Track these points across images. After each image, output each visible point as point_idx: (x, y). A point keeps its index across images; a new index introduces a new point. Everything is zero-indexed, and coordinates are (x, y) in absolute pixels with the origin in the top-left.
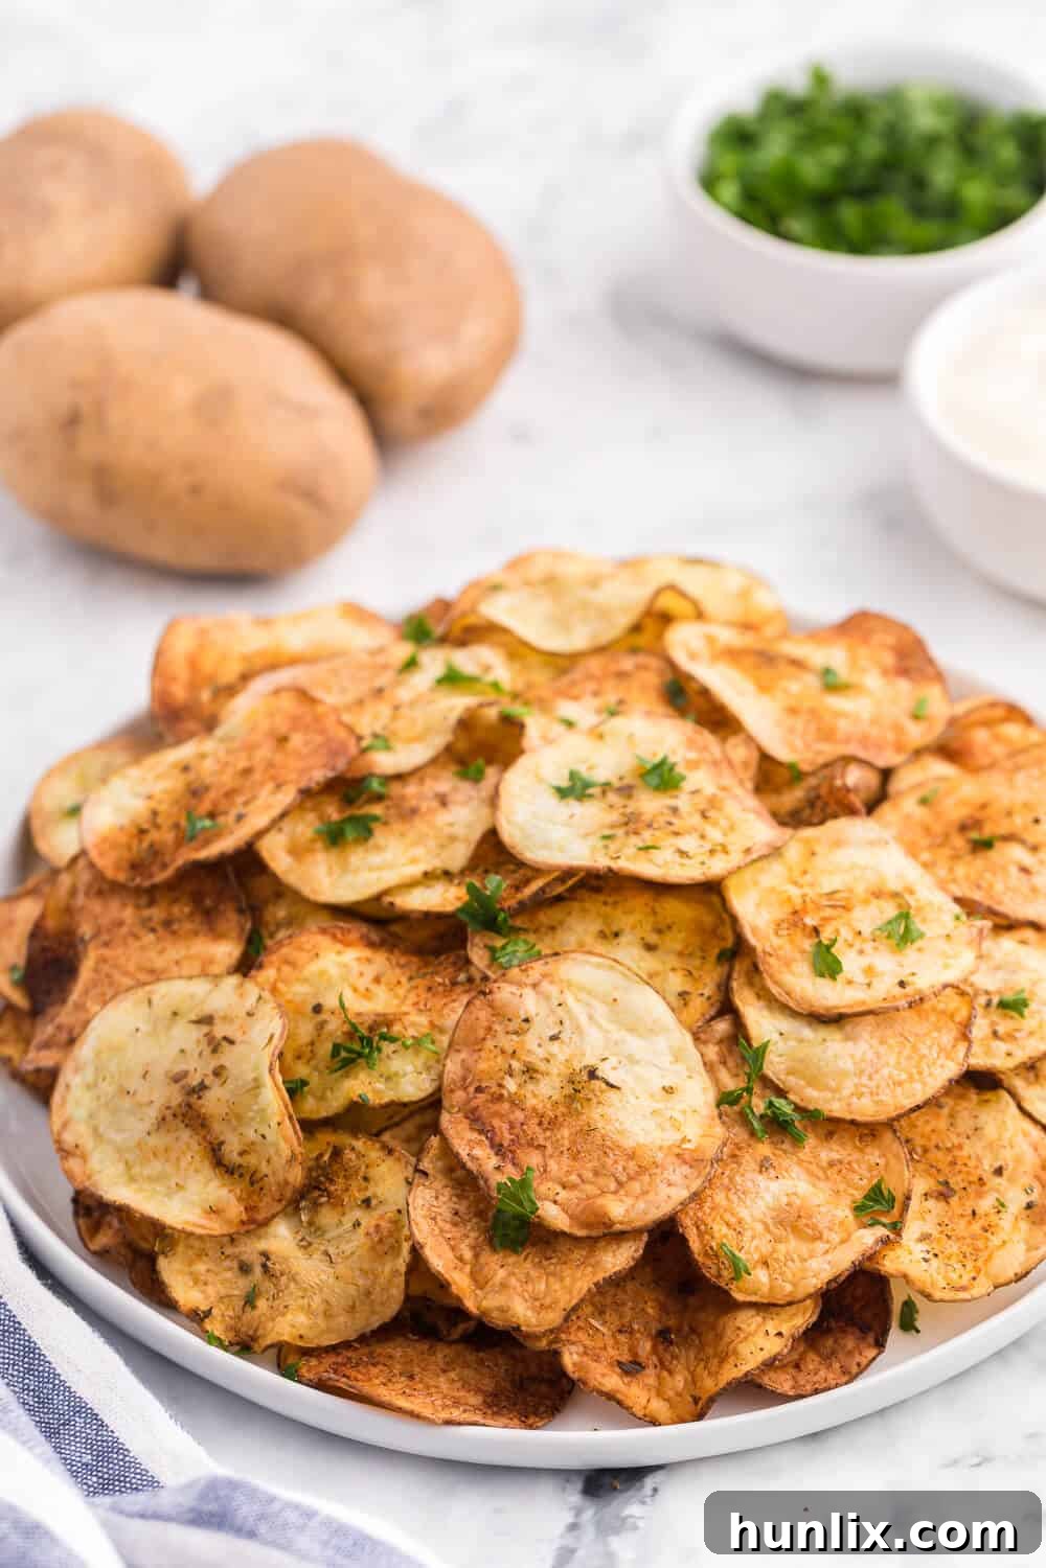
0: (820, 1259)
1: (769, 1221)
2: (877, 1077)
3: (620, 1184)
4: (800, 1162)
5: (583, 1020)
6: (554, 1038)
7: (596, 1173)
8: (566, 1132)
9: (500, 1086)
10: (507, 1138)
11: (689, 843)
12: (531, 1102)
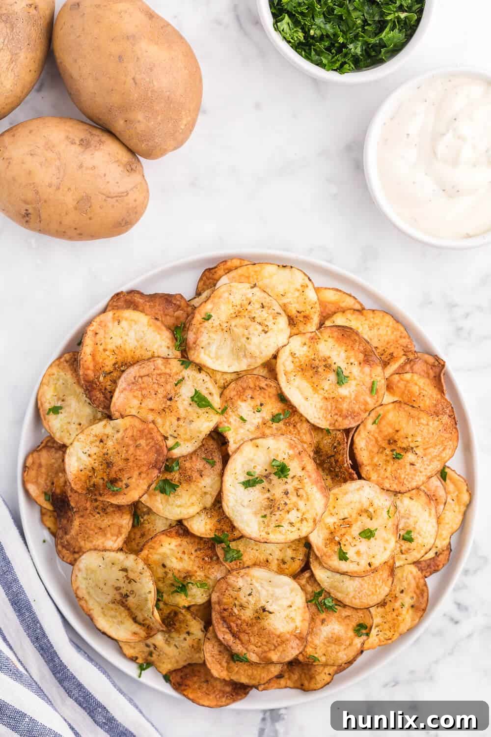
0: (343, 653)
1: (325, 642)
3: (276, 647)
4: (335, 617)
5: (259, 588)
6: (250, 595)
7: (267, 642)
8: (256, 628)
9: (232, 609)
10: (236, 629)
11: (293, 516)
12: (243, 618)
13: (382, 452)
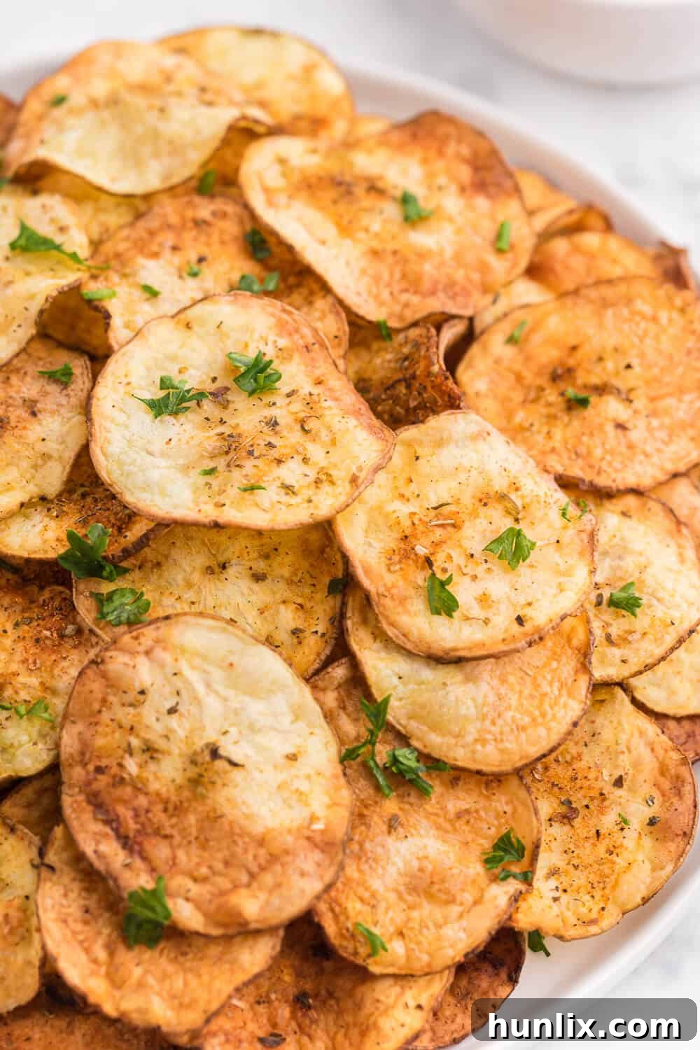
0: (456, 926)
1: (402, 888)
2: (500, 722)
3: (252, 876)
4: (428, 815)
5: (201, 689)
6: (172, 711)
7: (227, 864)
8: (192, 819)
9: (121, 765)
10: (132, 826)
11: (292, 472)
12: (154, 786)
13: (535, 400)
